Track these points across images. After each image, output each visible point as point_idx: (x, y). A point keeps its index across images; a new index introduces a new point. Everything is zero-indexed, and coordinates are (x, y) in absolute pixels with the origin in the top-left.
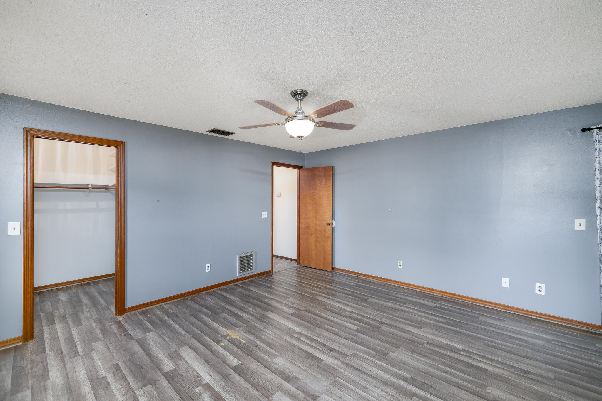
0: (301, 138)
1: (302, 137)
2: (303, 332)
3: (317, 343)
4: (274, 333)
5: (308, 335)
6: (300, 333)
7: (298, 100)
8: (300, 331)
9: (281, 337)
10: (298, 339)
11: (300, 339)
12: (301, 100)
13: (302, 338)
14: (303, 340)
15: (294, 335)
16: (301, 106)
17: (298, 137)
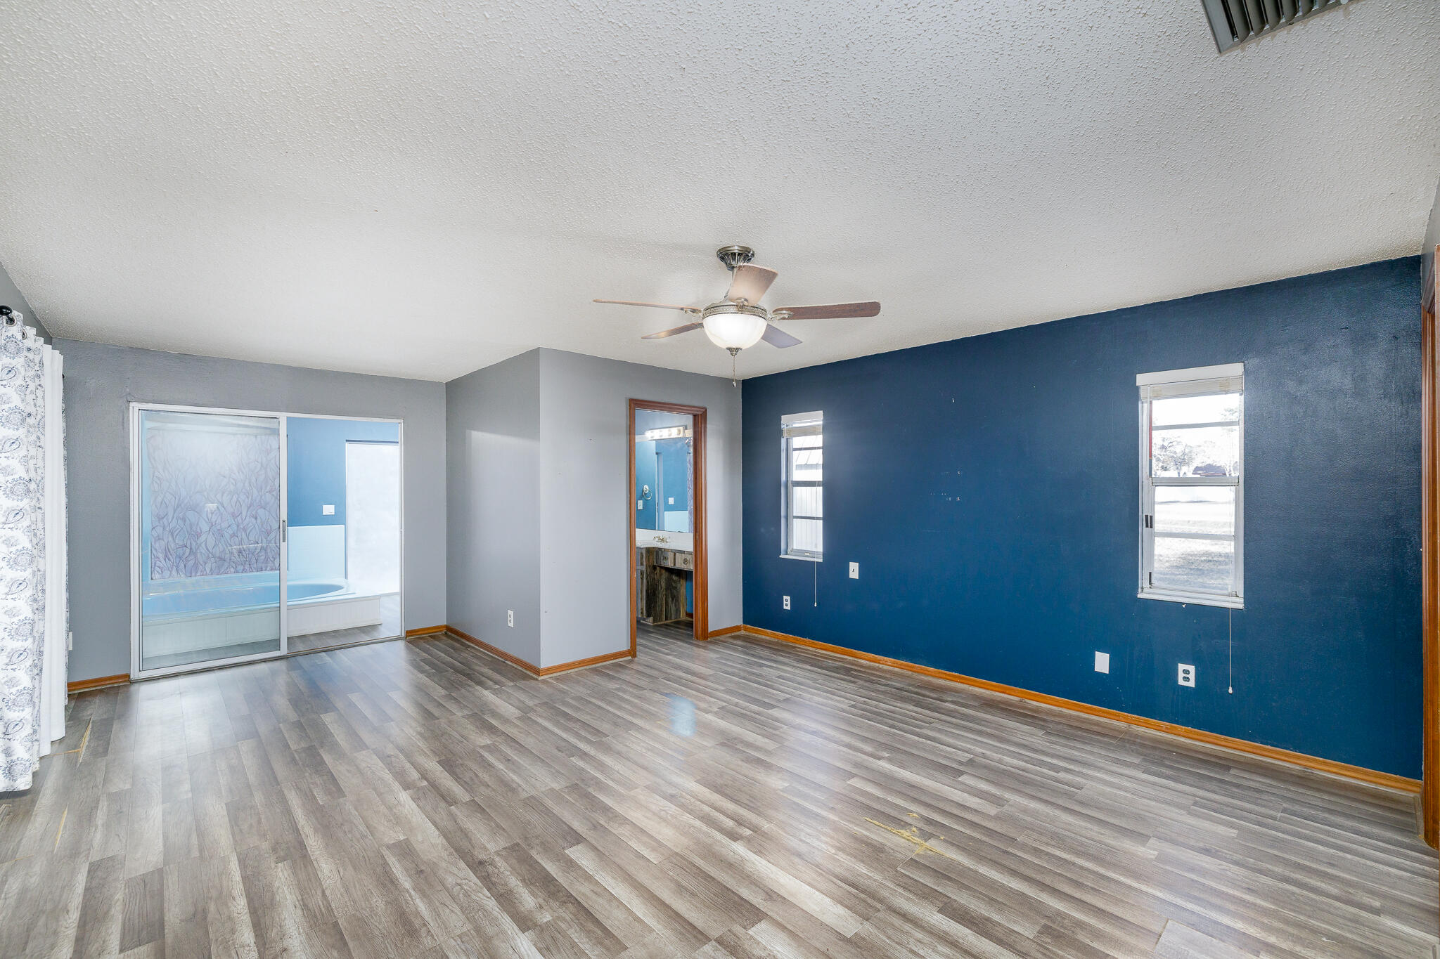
0: (733, 351)
1: (737, 349)
2: (725, 840)
3: (698, 812)
4: (801, 840)
5: (714, 831)
6: (734, 837)
8: (733, 843)
9: (784, 829)
10: (739, 822)
11: (736, 821)
13: (729, 823)
14: (727, 820)
15: (748, 832)
17: (729, 349)
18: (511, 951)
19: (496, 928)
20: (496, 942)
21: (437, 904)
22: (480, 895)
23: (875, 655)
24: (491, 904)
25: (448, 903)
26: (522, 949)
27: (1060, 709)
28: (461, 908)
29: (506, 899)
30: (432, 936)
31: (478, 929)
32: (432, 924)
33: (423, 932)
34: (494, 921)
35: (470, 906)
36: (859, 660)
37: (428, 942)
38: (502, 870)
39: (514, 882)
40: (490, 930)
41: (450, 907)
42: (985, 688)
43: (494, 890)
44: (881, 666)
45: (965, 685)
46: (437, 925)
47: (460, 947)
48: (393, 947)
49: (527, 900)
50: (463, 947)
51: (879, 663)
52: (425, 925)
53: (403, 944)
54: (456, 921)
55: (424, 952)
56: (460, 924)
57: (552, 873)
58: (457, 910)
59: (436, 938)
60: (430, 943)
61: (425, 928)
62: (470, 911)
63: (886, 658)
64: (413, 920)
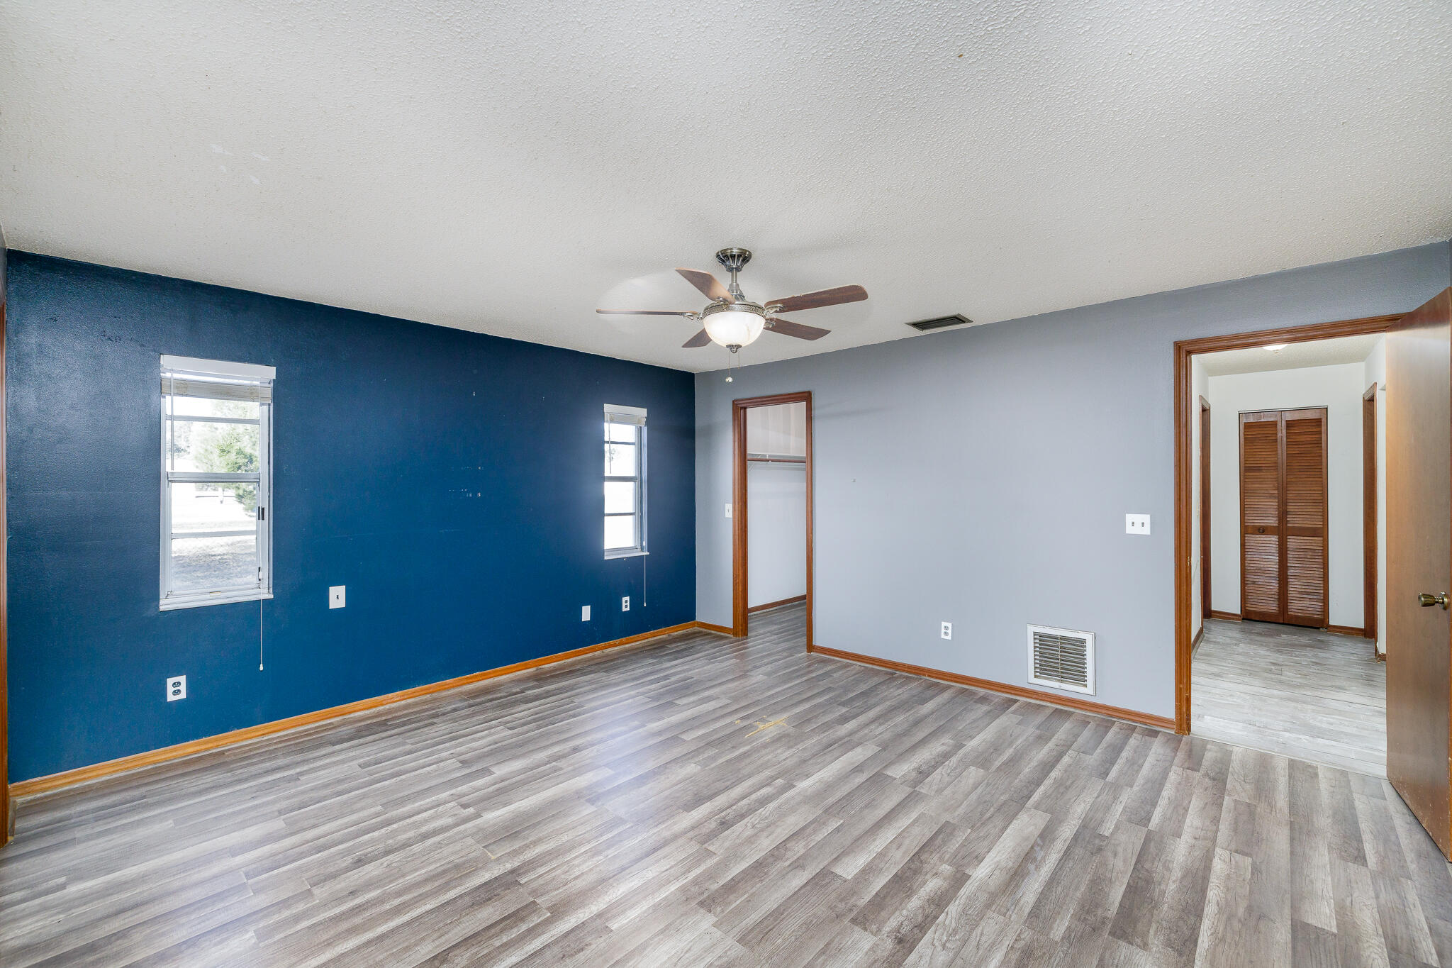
0: (735, 348)
1: (738, 346)
7: (730, 270)
12: (738, 269)
16: (738, 282)
17: (730, 346)
18: (994, 877)
19: (979, 894)
20: (992, 889)
21: (980, 952)
22: (947, 922)
23: (373, 698)
24: (953, 909)
25: (974, 943)
26: (987, 871)
27: (564, 661)
28: (973, 929)
29: (940, 902)
30: (1019, 935)
31: (988, 906)
32: (1008, 943)
33: (1019, 945)
34: (971, 899)
35: (966, 924)
36: (352, 715)
37: (1027, 935)
38: (903, 919)
39: (915, 903)
40: (984, 897)
41: (978, 939)
42: (505, 674)
43: (934, 913)
44: (387, 707)
45: (489, 680)
46: (1005, 938)
47: (1014, 909)
48: (1053, 959)
49: (931, 886)
50: (1013, 908)
51: (382, 705)
52: (1012, 947)
53: (1044, 954)
54: (990, 926)
55: (1039, 932)
56: (991, 921)
57: (887, 879)
58: (978, 930)
59: (1018, 932)
60: (1027, 933)
61: (1015, 946)
62: (972, 920)
63: (390, 695)
64: (1014, 961)
